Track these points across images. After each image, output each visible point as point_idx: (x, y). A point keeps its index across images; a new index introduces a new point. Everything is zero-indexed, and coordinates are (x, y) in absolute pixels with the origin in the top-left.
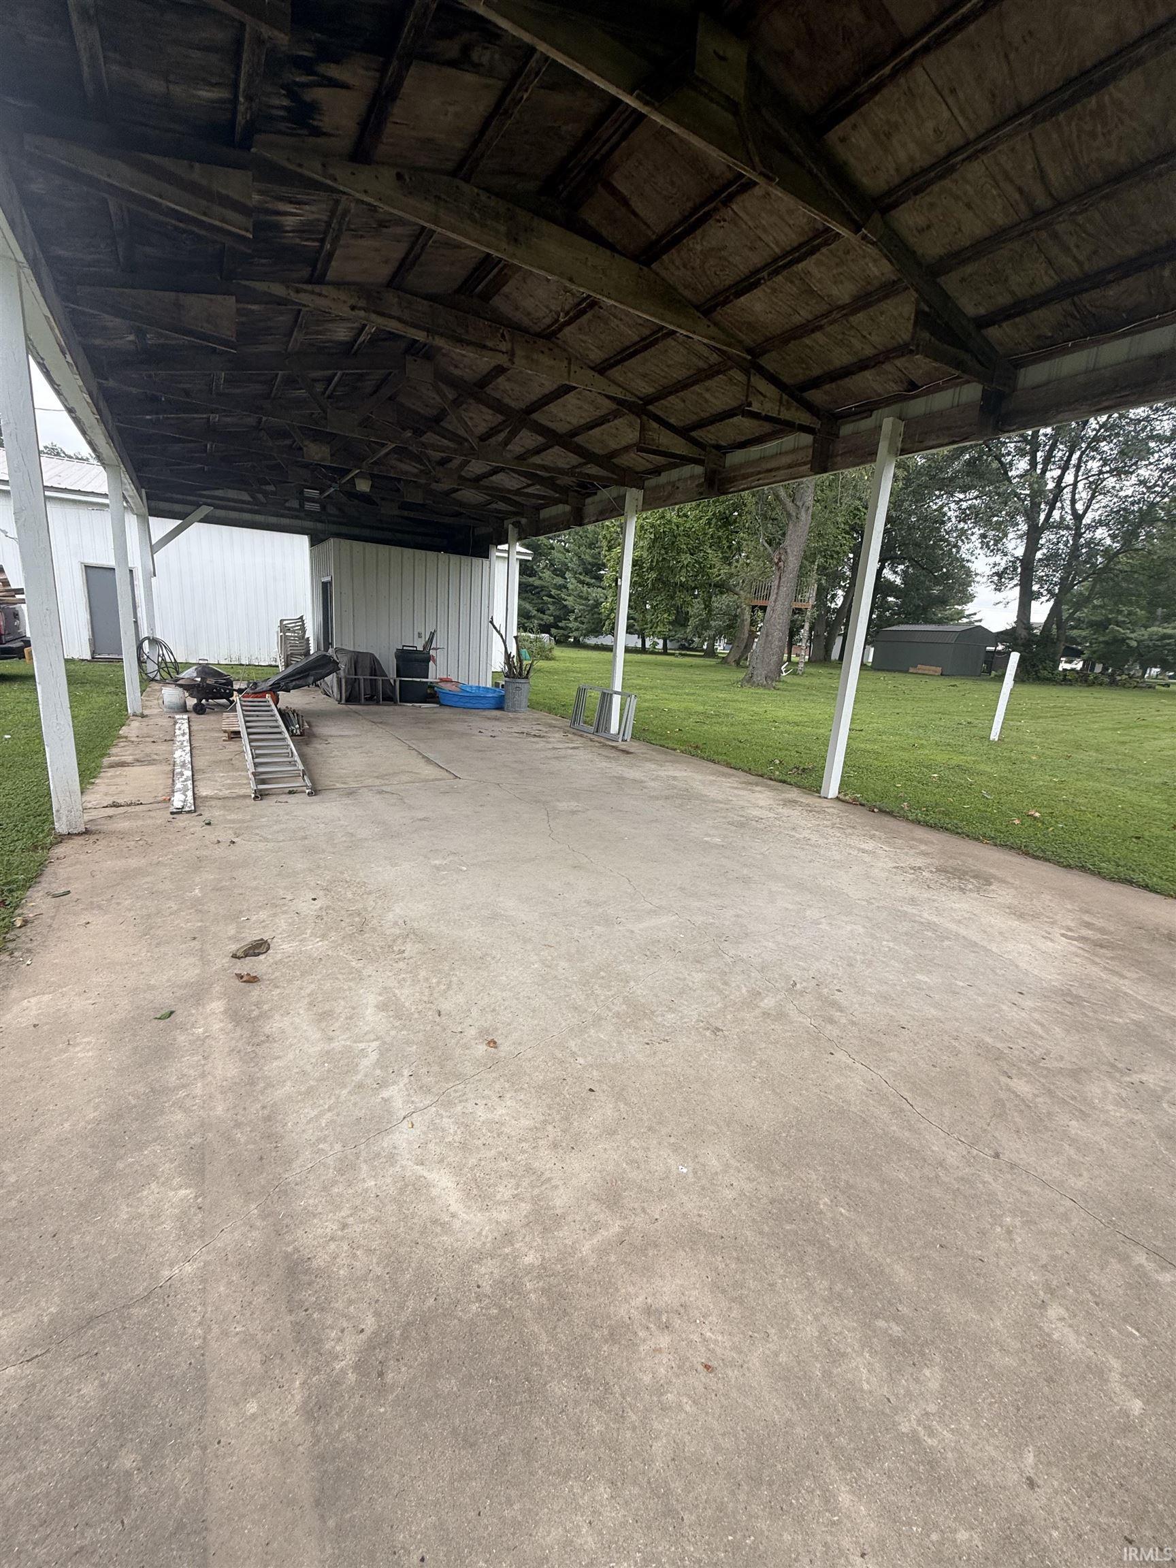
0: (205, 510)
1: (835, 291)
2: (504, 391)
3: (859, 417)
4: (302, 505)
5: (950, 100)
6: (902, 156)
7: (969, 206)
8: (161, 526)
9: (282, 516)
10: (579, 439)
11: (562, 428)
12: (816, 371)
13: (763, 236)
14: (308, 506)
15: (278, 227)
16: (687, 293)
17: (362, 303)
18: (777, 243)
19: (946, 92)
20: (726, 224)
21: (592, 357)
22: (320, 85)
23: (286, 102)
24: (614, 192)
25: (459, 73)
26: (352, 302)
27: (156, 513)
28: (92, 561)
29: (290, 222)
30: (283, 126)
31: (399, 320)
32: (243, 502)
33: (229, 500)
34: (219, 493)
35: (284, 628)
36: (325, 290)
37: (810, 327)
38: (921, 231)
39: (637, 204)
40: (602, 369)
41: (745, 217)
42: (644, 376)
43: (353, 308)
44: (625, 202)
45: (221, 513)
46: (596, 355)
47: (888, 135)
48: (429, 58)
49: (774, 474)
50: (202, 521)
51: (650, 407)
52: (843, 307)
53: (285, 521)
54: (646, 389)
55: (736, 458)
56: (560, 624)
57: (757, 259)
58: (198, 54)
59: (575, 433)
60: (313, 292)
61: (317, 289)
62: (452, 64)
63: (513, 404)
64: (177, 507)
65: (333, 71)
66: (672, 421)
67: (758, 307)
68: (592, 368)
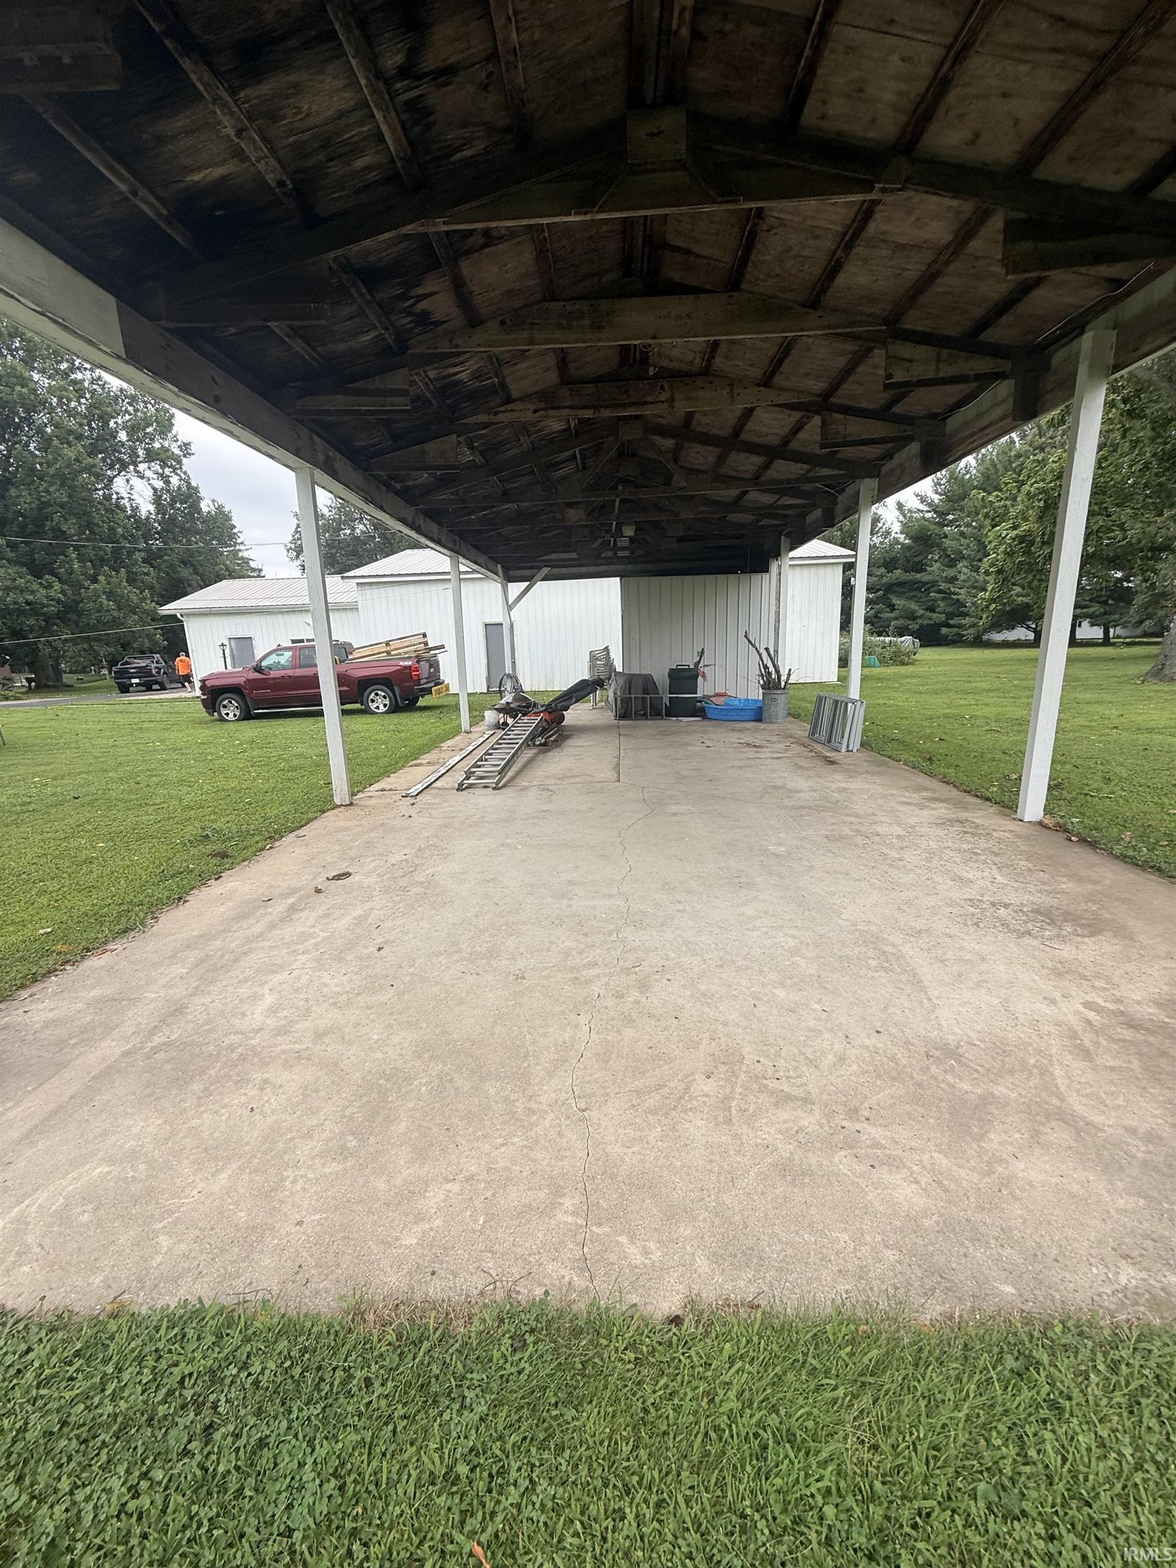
0: (545, 571)
1: (925, 234)
2: (707, 424)
3: (1067, 339)
4: (615, 554)
5: (893, 29)
6: (889, 97)
7: (1005, 95)
8: (516, 588)
9: (601, 565)
10: (793, 445)
11: (774, 441)
12: (978, 312)
13: (816, 223)
14: (620, 554)
15: (460, 382)
16: (790, 296)
17: (542, 405)
18: (835, 224)
19: (884, 28)
20: (778, 230)
21: (753, 375)
22: (419, 301)
23: (409, 319)
24: (676, 249)
25: (494, 248)
26: (533, 407)
27: (510, 579)
28: (489, 621)
29: (463, 376)
30: (417, 331)
31: (571, 407)
32: (573, 560)
33: (563, 560)
34: (554, 556)
35: (593, 657)
36: (513, 406)
37: (930, 276)
38: (972, 142)
39: (697, 249)
40: (766, 382)
41: (789, 217)
42: (808, 375)
43: (535, 411)
44: (689, 252)
45: (556, 571)
46: (756, 373)
47: (861, 90)
48: (468, 252)
49: (987, 431)
50: (545, 579)
51: (832, 400)
52: (947, 246)
53: (602, 568)
54: (820, 386)
55: (953, 423)
56: (951, 622)
57: (828, 244)
58: (348, 323)
59: (785, 442)
60: (506, 411)
61: (509, 407)
62: (484, 246)
63: (720, 433)
64: (527, 572)
65: (420, 291)
66: (865, 405)
67: (862, 280)
68: (758, 385)
